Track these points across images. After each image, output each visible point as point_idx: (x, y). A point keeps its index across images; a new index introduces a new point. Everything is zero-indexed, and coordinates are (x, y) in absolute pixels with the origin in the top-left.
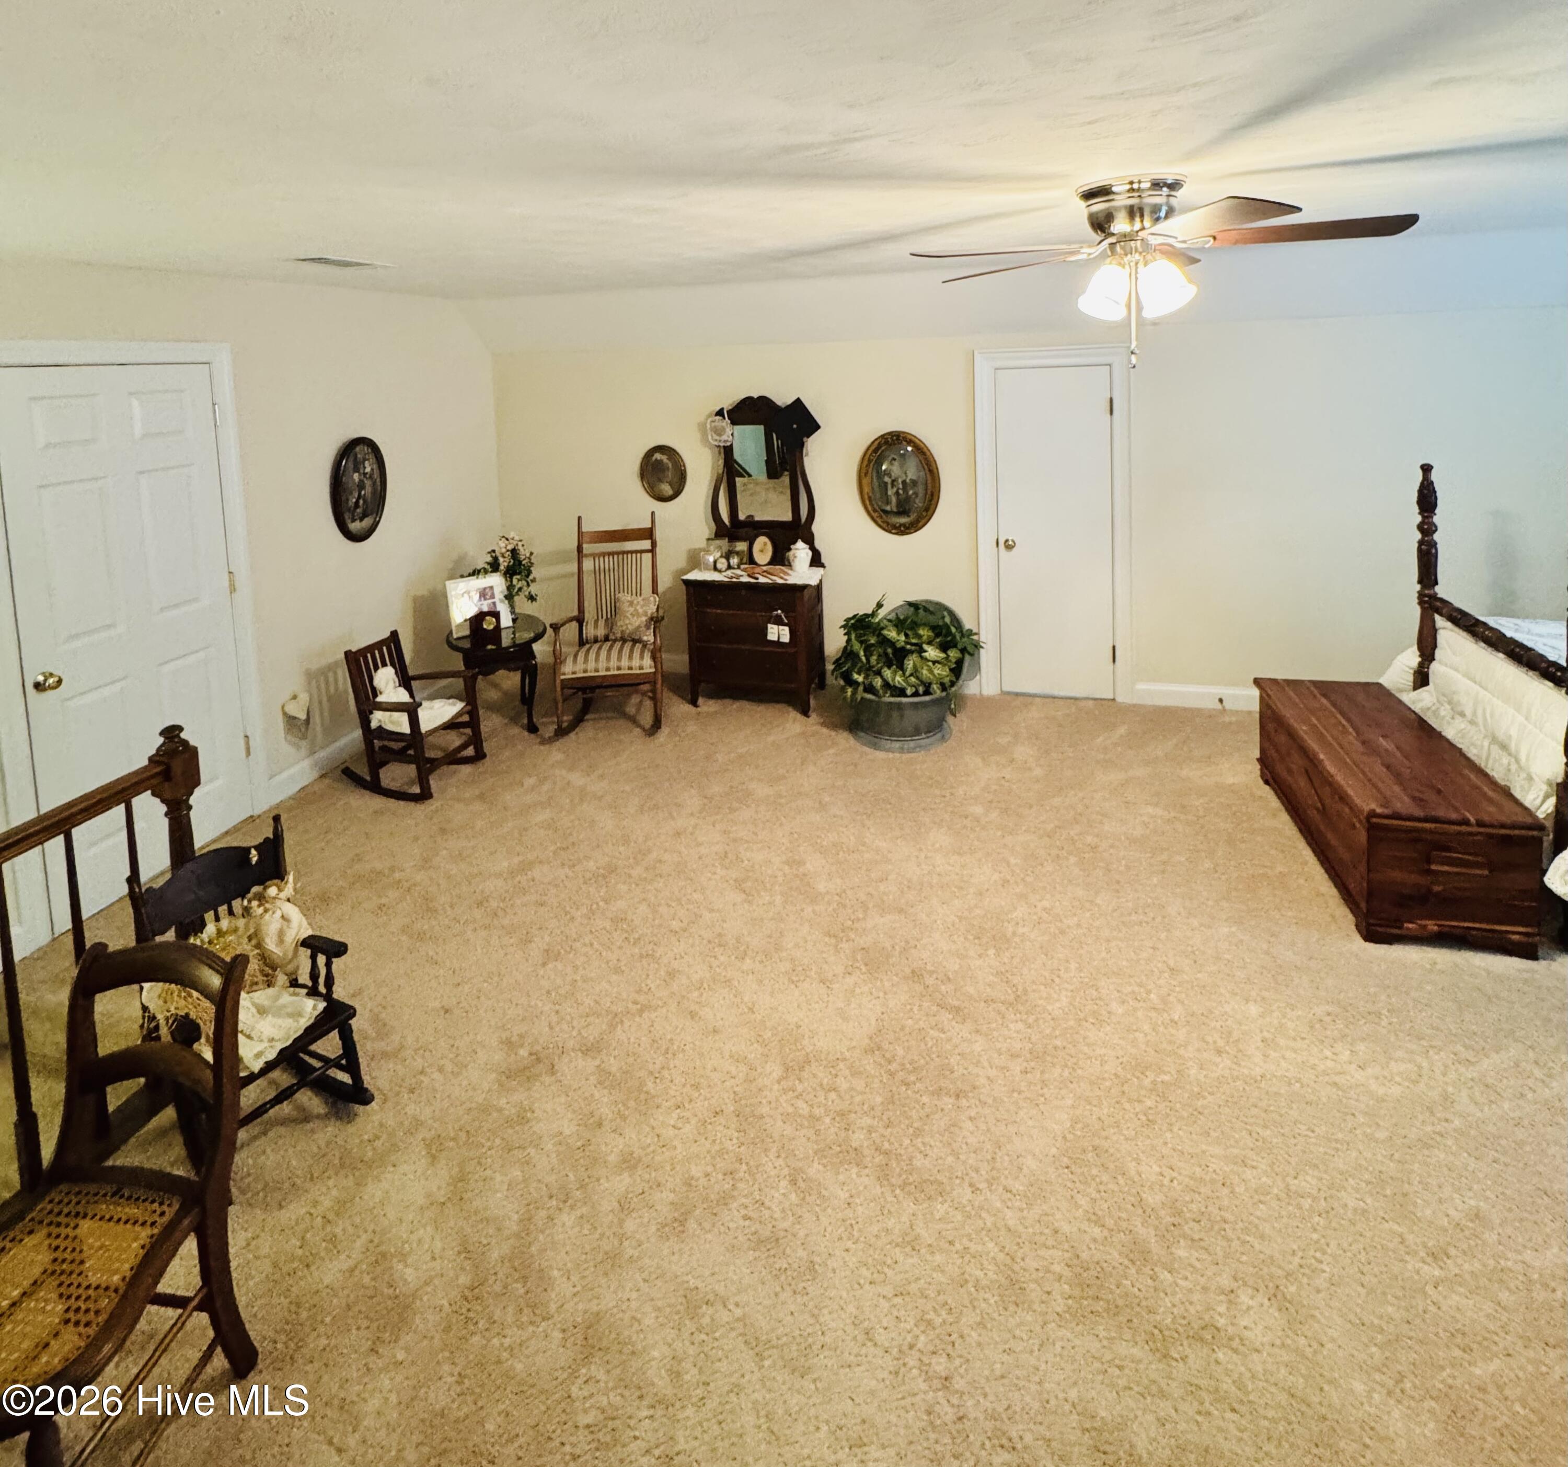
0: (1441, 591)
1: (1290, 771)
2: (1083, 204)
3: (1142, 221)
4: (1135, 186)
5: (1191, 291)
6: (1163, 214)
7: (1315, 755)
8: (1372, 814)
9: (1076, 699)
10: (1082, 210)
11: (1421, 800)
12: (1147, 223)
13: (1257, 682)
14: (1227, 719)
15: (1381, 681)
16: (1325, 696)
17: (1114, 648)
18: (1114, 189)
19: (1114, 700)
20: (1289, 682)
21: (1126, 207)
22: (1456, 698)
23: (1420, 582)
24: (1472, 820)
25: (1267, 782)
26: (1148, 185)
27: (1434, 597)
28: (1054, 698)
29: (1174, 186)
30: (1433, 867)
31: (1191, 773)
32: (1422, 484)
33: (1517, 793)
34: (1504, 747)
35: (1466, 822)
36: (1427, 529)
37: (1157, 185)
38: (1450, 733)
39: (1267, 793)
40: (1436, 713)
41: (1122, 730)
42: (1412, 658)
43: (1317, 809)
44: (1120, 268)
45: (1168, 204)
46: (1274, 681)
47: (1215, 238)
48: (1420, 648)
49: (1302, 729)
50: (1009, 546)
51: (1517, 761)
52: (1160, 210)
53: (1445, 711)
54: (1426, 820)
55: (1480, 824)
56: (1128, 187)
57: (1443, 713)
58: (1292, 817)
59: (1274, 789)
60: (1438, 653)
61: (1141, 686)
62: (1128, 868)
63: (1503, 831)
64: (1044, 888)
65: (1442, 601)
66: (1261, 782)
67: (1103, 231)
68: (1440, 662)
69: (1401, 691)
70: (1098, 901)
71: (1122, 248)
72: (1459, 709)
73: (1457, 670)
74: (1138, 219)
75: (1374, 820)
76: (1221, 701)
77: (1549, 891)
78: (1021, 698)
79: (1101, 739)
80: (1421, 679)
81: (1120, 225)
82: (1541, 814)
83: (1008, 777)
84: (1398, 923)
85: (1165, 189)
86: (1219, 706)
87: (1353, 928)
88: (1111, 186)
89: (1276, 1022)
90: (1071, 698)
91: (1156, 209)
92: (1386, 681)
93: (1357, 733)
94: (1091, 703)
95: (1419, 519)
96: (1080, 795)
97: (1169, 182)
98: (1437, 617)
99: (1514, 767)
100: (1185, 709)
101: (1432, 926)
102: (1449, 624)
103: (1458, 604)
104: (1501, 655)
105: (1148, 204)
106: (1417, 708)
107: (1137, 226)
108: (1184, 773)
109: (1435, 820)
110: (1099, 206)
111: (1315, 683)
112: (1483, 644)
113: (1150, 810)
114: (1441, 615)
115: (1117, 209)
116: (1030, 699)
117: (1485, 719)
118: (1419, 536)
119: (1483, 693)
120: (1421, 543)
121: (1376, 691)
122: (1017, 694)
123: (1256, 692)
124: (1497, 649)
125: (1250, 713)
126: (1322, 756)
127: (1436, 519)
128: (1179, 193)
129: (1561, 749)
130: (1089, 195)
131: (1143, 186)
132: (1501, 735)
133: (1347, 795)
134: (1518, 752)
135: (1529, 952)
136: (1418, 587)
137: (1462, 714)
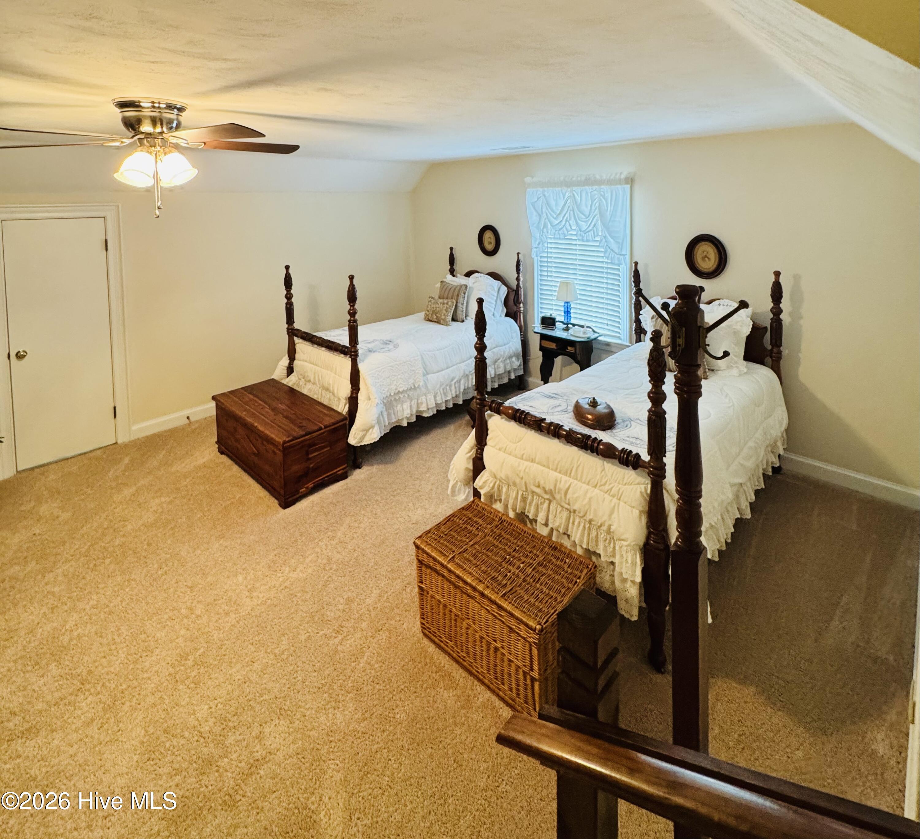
0: (296, 326)
1: (237, 440)
2: (118, 110)
3: (162, 127)
4: (157, 105)
5: (193, 172)
6: (174, 125)
7: (252, 425)
8: (285, 442)
9: (85, 454)
10: (117, 114)
11: (302, 427)
12: (165, 129)
13: (214, 398)
14: (193, 427)
15: (272, 377)
16: (250, 393)
17: (115, 408)
18: (142, 104)
19: (116, 443)
20: (231, 392)
21: (151, 117)
22: (306, 374)
23: (287, 323)
24: (323, 427)
25: (222, 453)
26: (164, 106)
27: (293, 329)
28: (67, 459)
29: (181, 110)
30: (311, 456)
31: (179, 467)
32: (286, 275)
33: (335, 408)
34: (327, 390)
35: (321, 429)
36: (289, 297)
37: (170, 107)
38: (305, 391)
39: (224, 459)
40: (298, 385)
41: (127, 460)
42: (285, 361)
43: (254, 454)
44: (148, 155)
45: (177, 119)
46: (223, 394)
47: (205, 143)
48: (289, 356)
49: (243, 414)
50: (19, 356)
51: (333, 394)
52: (173, 123)
53: (302, 382)
54: (306, 435)
55: (326, 427)
56: (150, 105)
57: (301, 383)
58: (240, 466)
59: (228, 456)
60: (297, 356)
61: (134, 428)
62: (149, 544)
63: (333, 427)
64: (90, 593)
65: (297, 330)
66: (219, 454)
67: (134, 129)
68: (299, 360)
69: (282, 379)
70: (133, 576)
71: (148, 142)
72: (308, 379)
73: (306, 361)
74: (159, 126)
75: (285, 445)
76: (188, 418)
77: (350, 445)
78: (36, 470)
79: (111, 472)
80: (290, 370)
81: (146, 127)
82: (344, 413)
83: (37, 532)
84: (297, 492)
85: (175, 110)
86: (187, 421)
87: (278, 506)
88: (139, 102)
89: (253, 577)
90: (80, 455)
91: (170, 122)
92: (275, 376)
93: (269, 406)
94: (99, 452)
95: (285, 292)
96: (104, 516)
97: (178, 106)
98: (295, 338)
99: (332, 397)
100: (165, 431)
101: (310, 485)
102: (301, 341)
103: (303, 330)
104: (323, 349)
105: (166, 118)
106: (290, 385)
107: (158, 130)
108: (173, 470)
109: (310, 433)
110: (130, 113)
111: (243, 388)
112: (316, 346)
113: (157, 501)
114: (297, 336)
115: (145, 117)
116: (46, 467)
117: (319, 379)
118: (286, 301)
119: (317, 368)
120: (287, 304)
121: (273, 383)
122: (32, 469)
123: (213, 404)
124: (322, 346)
125: (211, 417)
126: (256, 424)
127: (292, 291)
128: (183, 114)
129: (349, 382)
130: (123, 105)
131: (162, 106)
132: (326, 385)
133: (272, 439)
134: (333, 390)
135: (344, 476)
136: (287, 326)
137: (310, 381)
